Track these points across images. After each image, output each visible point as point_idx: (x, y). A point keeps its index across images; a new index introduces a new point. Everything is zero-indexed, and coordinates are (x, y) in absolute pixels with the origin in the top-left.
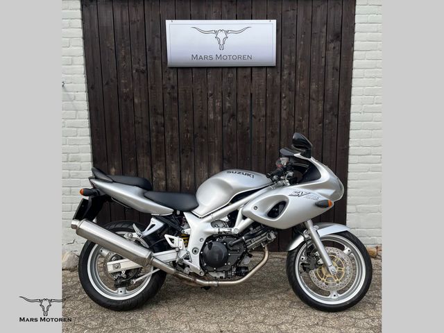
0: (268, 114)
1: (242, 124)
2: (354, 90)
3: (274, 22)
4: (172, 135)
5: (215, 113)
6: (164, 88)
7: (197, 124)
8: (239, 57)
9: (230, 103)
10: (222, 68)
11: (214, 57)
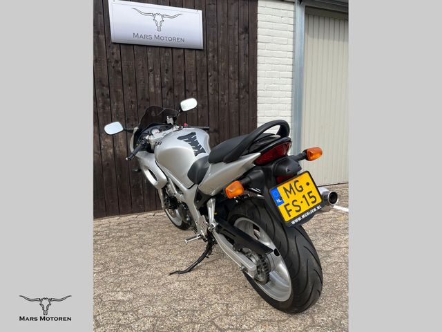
0: (199, 90)
1: (178, 97)
2: (259, 73)
3: (200, 12)
4: (117, 106)
5: (155, 87)
6: (109, 62)
7: (140, 97)
8: (174, 39)
9: (167, 78)
10: (160, 47)
11: (153, 37)
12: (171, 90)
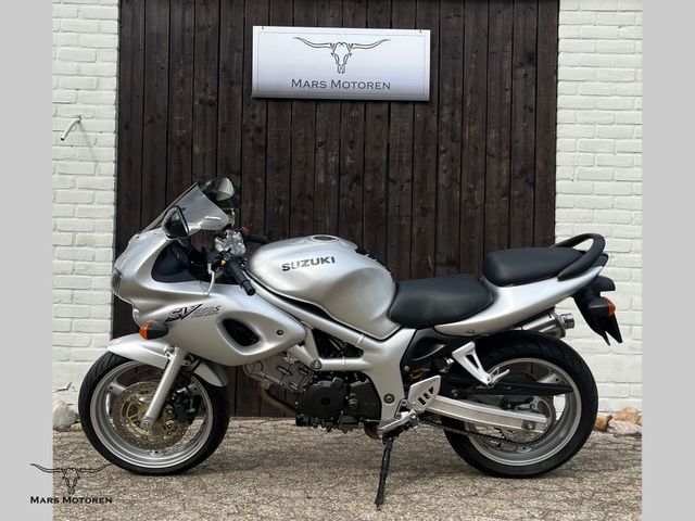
0: (416, 178)
1: (372, 193)
2: (561, 143)
4: (253, 208)
5: (326, 174)
6: (244, 130)
7: (296, 191)
8: (369, 85)
9: (353, 159)
10: (342, 101)
11: (329, 84)
12: (357, 179)
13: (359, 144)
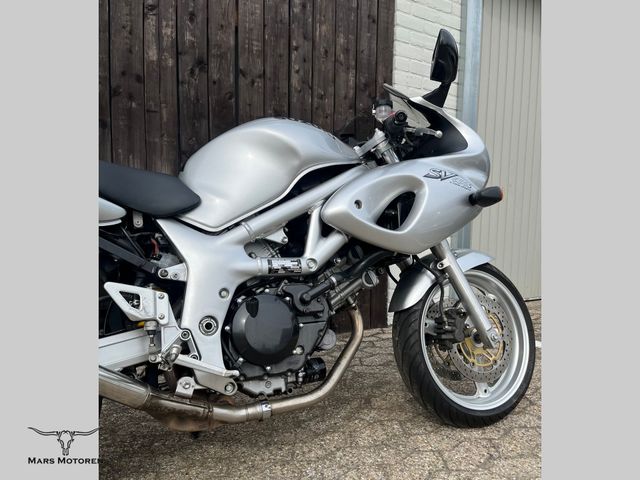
0: (269, 71)
1: (219, 84)
2: (398, 61)
5: (160, 50)
9: (193, 35)
12: (202, 64)
13: (200, 17)
